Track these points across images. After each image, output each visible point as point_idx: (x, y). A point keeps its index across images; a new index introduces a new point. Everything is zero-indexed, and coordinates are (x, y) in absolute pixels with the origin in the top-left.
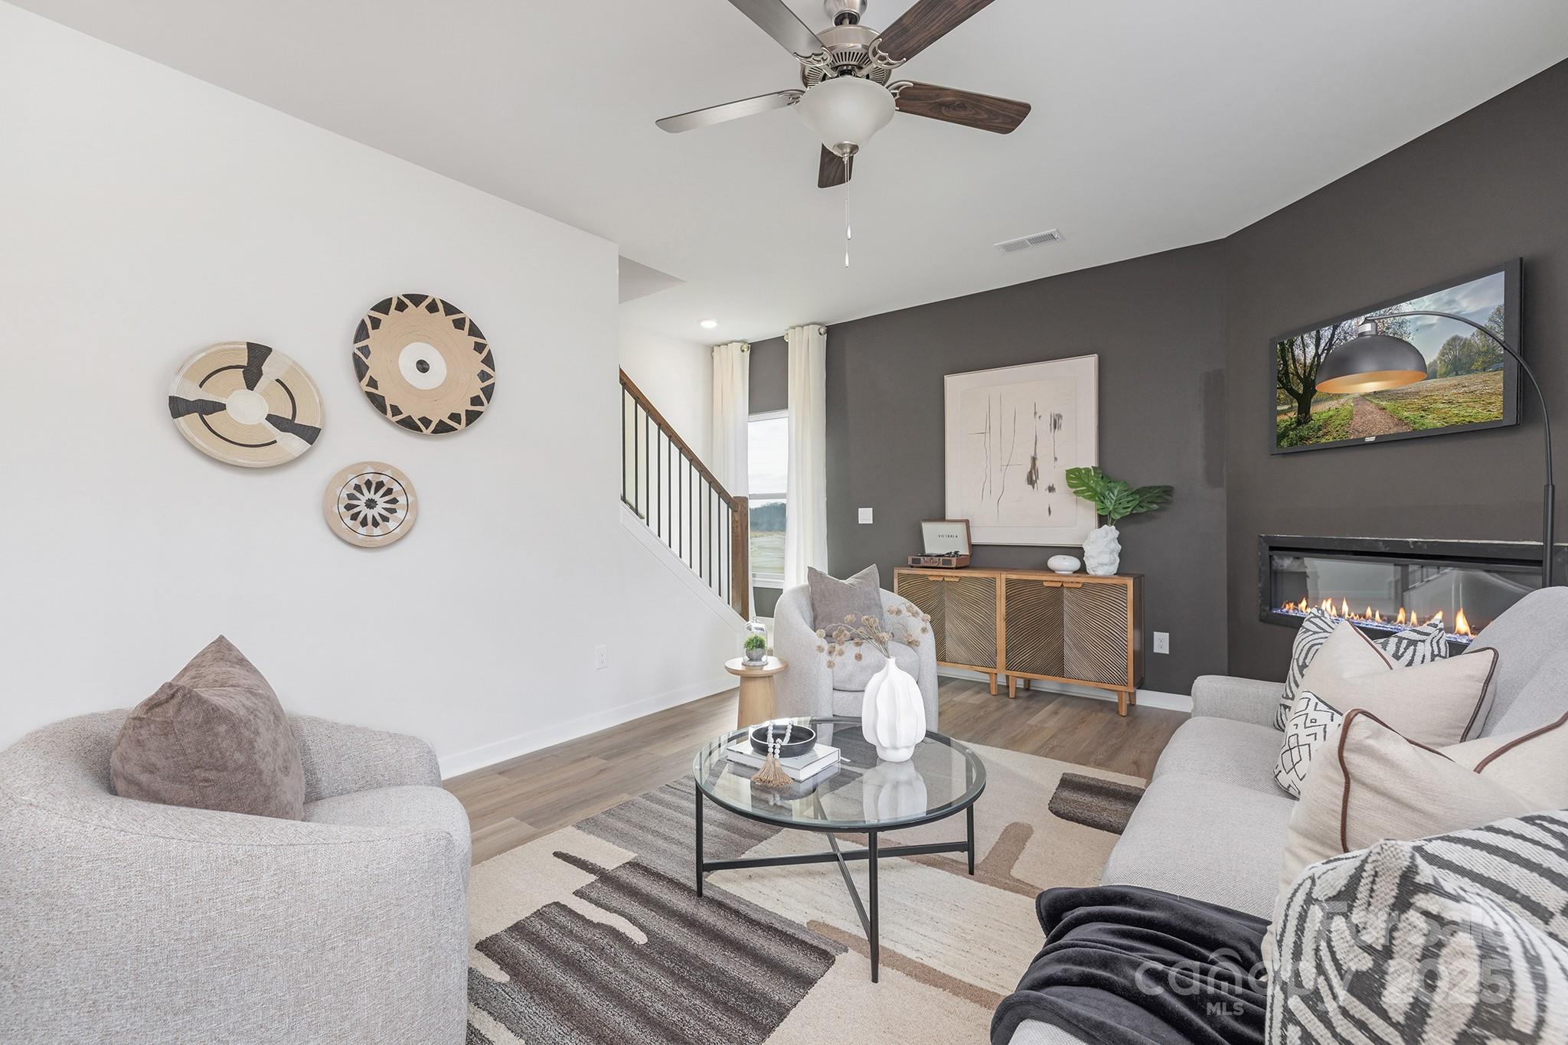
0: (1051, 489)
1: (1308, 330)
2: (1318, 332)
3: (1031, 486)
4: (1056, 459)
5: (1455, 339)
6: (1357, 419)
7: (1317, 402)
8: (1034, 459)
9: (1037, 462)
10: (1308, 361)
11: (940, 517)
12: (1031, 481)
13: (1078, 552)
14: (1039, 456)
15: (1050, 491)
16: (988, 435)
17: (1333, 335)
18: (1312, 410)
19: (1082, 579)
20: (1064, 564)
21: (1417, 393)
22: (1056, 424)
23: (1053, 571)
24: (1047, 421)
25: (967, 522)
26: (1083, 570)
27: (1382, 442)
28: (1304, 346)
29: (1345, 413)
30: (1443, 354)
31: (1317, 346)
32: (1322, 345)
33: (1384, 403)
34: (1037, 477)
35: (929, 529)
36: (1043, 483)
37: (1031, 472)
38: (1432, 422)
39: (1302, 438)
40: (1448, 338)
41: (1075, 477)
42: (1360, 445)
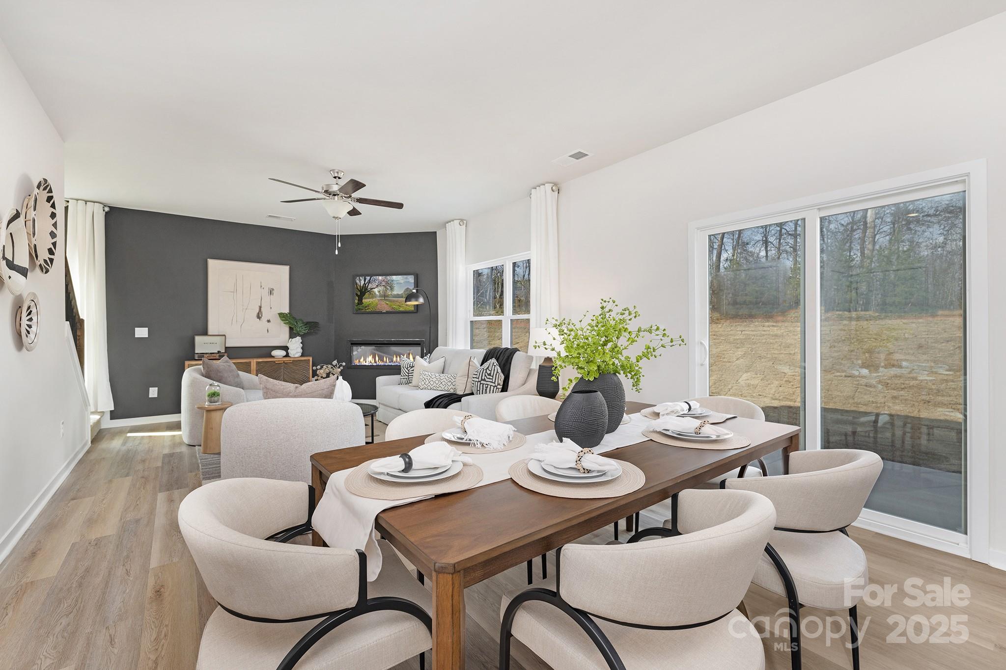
0: (269, 321)
1: (362, 276)
2: (365, 277)
3: (258, 320)
4: (271, 308)
5: (408, 288)
6: (379, 306)
7: (365, 298)
8: (260, 307)
9: (262, 309)
10: (362, 285)
11: (205, 333)
12: (259, 317)
13: (286, 348)
14: (262, 306)
15: (268, 322)
16: (235, 293)
17: (370, 279)
18: (363, 301)
19: (287, 359)
20: (279, 354)
21: (397, 301)
22: (271, 292)
23: (274, 357)
24: (267, 291)
25: (225, 335)
26: (287, 355)
27: (387, 313)
28: (360, 280)
29: (374, 303)
30: (404, 292)
31: (365, 281)
32: (367, 281)
33: (387, 303)
34: (262, 315)
35: (198, 339)
36: (265, 318)
37: (258, 313)
38: (401, 309)
39: (360, 309)
40: (406, 288)
41: (282, 315)
42: (381, 313)
